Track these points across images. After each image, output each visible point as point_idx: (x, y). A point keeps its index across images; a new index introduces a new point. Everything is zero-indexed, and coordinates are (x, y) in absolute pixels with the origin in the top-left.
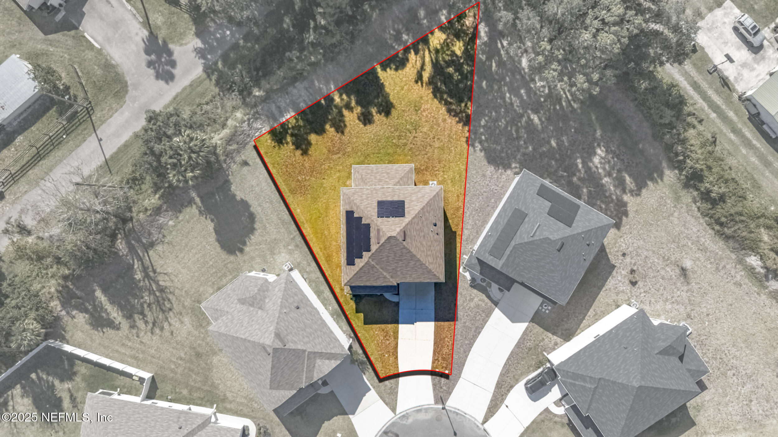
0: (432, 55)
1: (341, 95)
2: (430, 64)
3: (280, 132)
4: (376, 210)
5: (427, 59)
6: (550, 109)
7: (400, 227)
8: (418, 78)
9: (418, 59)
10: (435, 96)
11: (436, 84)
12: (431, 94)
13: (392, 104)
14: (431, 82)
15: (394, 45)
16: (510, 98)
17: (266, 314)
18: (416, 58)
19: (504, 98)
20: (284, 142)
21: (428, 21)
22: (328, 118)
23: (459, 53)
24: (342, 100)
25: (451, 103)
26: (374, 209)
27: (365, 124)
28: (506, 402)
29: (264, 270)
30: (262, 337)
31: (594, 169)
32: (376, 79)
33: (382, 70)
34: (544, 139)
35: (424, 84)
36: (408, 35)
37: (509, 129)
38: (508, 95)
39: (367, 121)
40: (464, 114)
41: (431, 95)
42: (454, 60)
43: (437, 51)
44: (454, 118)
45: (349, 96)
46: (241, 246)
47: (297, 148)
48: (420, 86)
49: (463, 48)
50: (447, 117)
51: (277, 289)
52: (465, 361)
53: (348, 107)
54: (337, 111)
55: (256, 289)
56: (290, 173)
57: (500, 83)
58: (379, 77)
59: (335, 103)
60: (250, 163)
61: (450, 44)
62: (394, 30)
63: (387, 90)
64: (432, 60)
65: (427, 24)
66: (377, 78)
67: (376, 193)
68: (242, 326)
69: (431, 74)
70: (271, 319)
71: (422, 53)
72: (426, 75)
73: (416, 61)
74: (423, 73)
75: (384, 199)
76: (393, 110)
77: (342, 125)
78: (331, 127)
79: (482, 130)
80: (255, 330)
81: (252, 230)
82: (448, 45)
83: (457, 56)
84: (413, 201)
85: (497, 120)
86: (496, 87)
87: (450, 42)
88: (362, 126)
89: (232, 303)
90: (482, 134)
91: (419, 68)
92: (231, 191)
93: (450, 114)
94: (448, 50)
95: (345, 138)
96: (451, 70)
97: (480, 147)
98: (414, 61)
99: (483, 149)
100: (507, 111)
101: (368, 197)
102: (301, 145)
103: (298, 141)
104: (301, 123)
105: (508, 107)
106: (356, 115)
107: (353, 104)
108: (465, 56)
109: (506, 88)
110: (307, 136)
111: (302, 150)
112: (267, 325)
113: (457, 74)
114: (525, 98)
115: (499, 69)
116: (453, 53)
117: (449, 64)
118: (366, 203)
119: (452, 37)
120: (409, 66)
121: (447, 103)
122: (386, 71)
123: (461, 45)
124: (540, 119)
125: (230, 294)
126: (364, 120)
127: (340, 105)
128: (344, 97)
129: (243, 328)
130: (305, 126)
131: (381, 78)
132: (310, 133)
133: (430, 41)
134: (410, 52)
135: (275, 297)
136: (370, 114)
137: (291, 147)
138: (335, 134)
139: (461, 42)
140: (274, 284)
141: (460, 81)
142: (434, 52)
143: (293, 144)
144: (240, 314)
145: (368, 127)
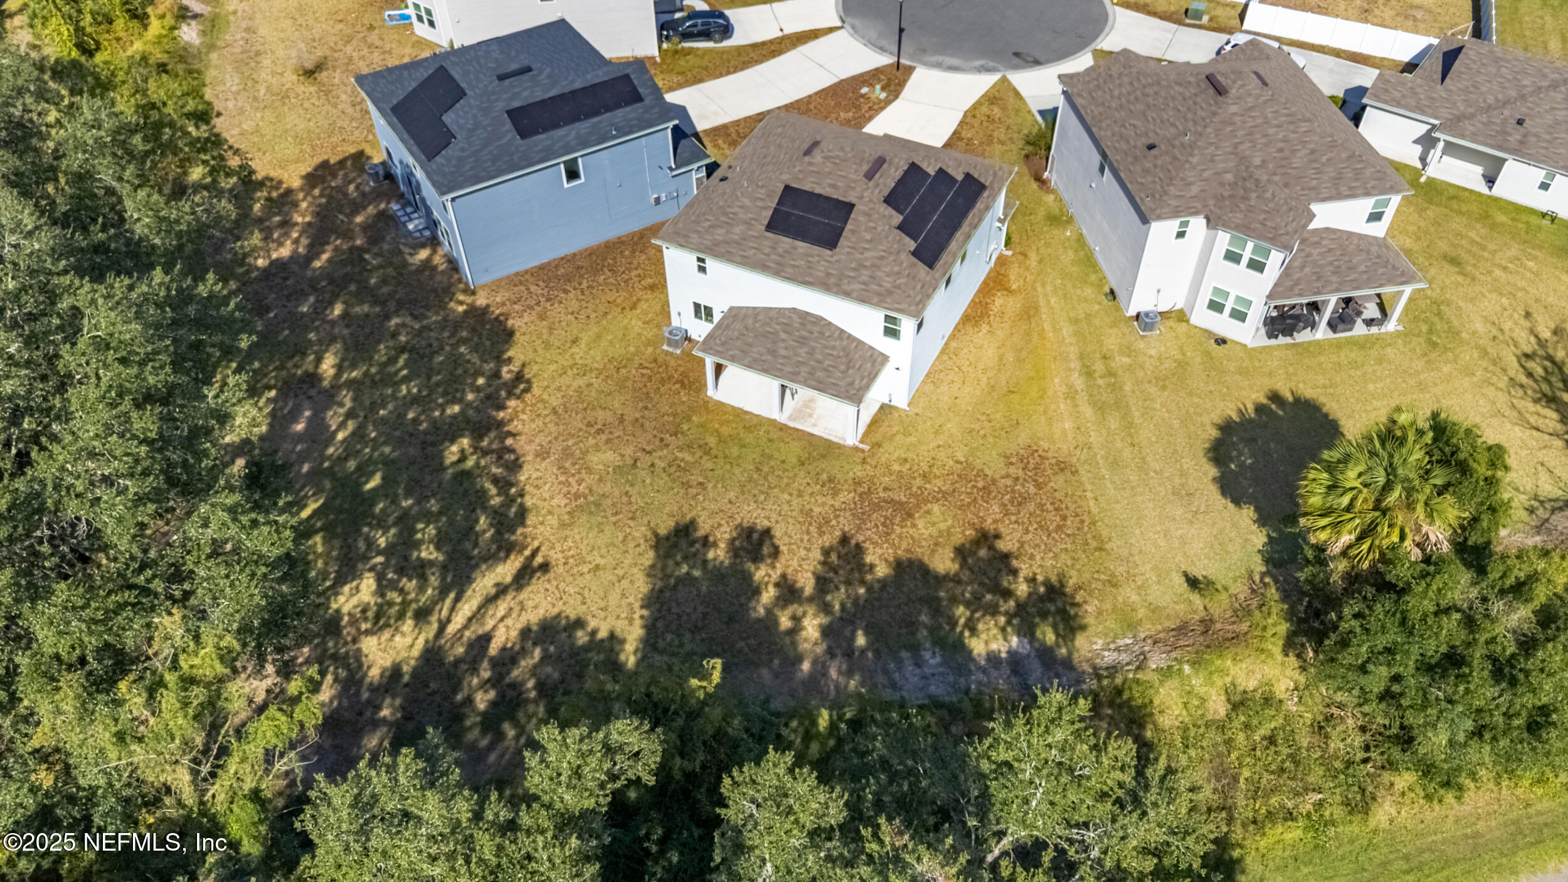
0: (445, 613)
1: (794, 631)
2: (469, 593)
3: (1044, 615)
4: (849, 226)
5: (467, 608)
6: (276, 369)
7: (810, 164)
8: (534, 571)
9: (490, 623)
10: (523, 513)
11: (493, 539)
12: (529, 522)
13: (656, 547)
14: (504, 548)
15: (533, 694)
16: (342, 426)
17: (1241, 147)
18: (495, 627)
19: (359, 435)
20: (1042, 589)
21: (379, 708)
22: (870, 590)
23: (368, 583)
24: (796, 619)
25: (495, 481)
26: (853, 232)
27: (767, 533)
28: (780, 34)
29: (1220, 341)
30: (1266, 102)
31: (305, 241)
32: (654, 625)
33: (623, 642)
34: (347, 326)
35: (527, 553)
36: (469, 701)
37: (405, 372)
38: (340, 436)
39: (755, 536)
40: (485, 443)
41: (531, 520)
42: (395, 572)
43: (422, 615)
44: (517, 447)
45: (770, 620)
46: (1273, 406)
47: (1006, 557)
48: (540, 554)
49: (346, 589)
50: (529, 458)
51: (1195, 190)
52: (816, 93)
53: (789, 592)
54: (829, 598)
55: (1252, 203)
56: (1056, 509)
57: (331, 468)
58: (645, 627)
59: (822, 620)
60: (1179, 581)
61: (370, 614)
62: (500, 736)
63: (642, 586)
64: (457, 600)
65: (388, 701)
66: (651, 628)
67: (828, 274)
68: (1313, 152)
69: (487, 569)
70: (1229, 129)
71: (467, 633)
72: (506, 571)
73: (502, 619)
74: (508, 579)
75: (816, 249)
76: (663, 531)
77: (834, 557)
78: (872, 567)
79: (470, 397)
80: (1279, 126)
81: (1227, 428)
82: (377, 617)
83: (380, 578)
84: (746, 223)
85: (414, 400)
86: (352, 465)
87: (366, 619)
88: (778, 532)
89: (1330, 250)
90: (478, 390)
91: (509, 597)
92: (1268, 536)
93: (517, 459)
94: (390, 604)
95: (845, 523)
96: (428, 553)
97: (505, 369)
98: (509, 622)
99: (500, 360)
100: (374, 407)
101: (855, 269)
102: (990, 561)
103: (992, 574)
104: (961, 612)
105: (362, 414)
106: (778, 565)
107: (768, 595)
108: (360, 566)
109: (331, 450)
110: (956, 575)
111: (991, 548)
112: (1244, 122)
113: (419, 536)
114: (307, 413)
115: (306, 497)
116: (380, 591)
117: (421, 570)
118: (867, 254)
119: (348, 632)
120: (533, 617)
121: (504, 485)
122: (612, 636)
123: (342, 599)
124: (319, 360)
125: (1334, 273)
126: (761, 543)
127: (811, 610)
128: (785, 622)
129: (1312, 146)
130: (954, 600)
131: (638, 622)
132: (946, 578)
133: (416, 652)
134: (504, 649)
135: (1206, 174)
136: (735, 551)
137: (1025, 569)
138: (867, 545)
139: (334, 606)
140: (1198, 205)
141: (428, 517)
142: (434, 618)
143: (1015, 572)
144: (1314, 183)
145: (762, 523)
